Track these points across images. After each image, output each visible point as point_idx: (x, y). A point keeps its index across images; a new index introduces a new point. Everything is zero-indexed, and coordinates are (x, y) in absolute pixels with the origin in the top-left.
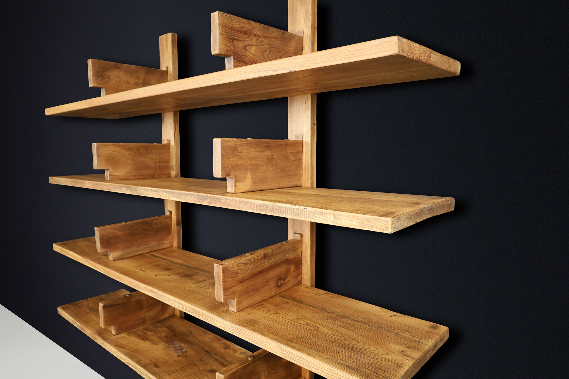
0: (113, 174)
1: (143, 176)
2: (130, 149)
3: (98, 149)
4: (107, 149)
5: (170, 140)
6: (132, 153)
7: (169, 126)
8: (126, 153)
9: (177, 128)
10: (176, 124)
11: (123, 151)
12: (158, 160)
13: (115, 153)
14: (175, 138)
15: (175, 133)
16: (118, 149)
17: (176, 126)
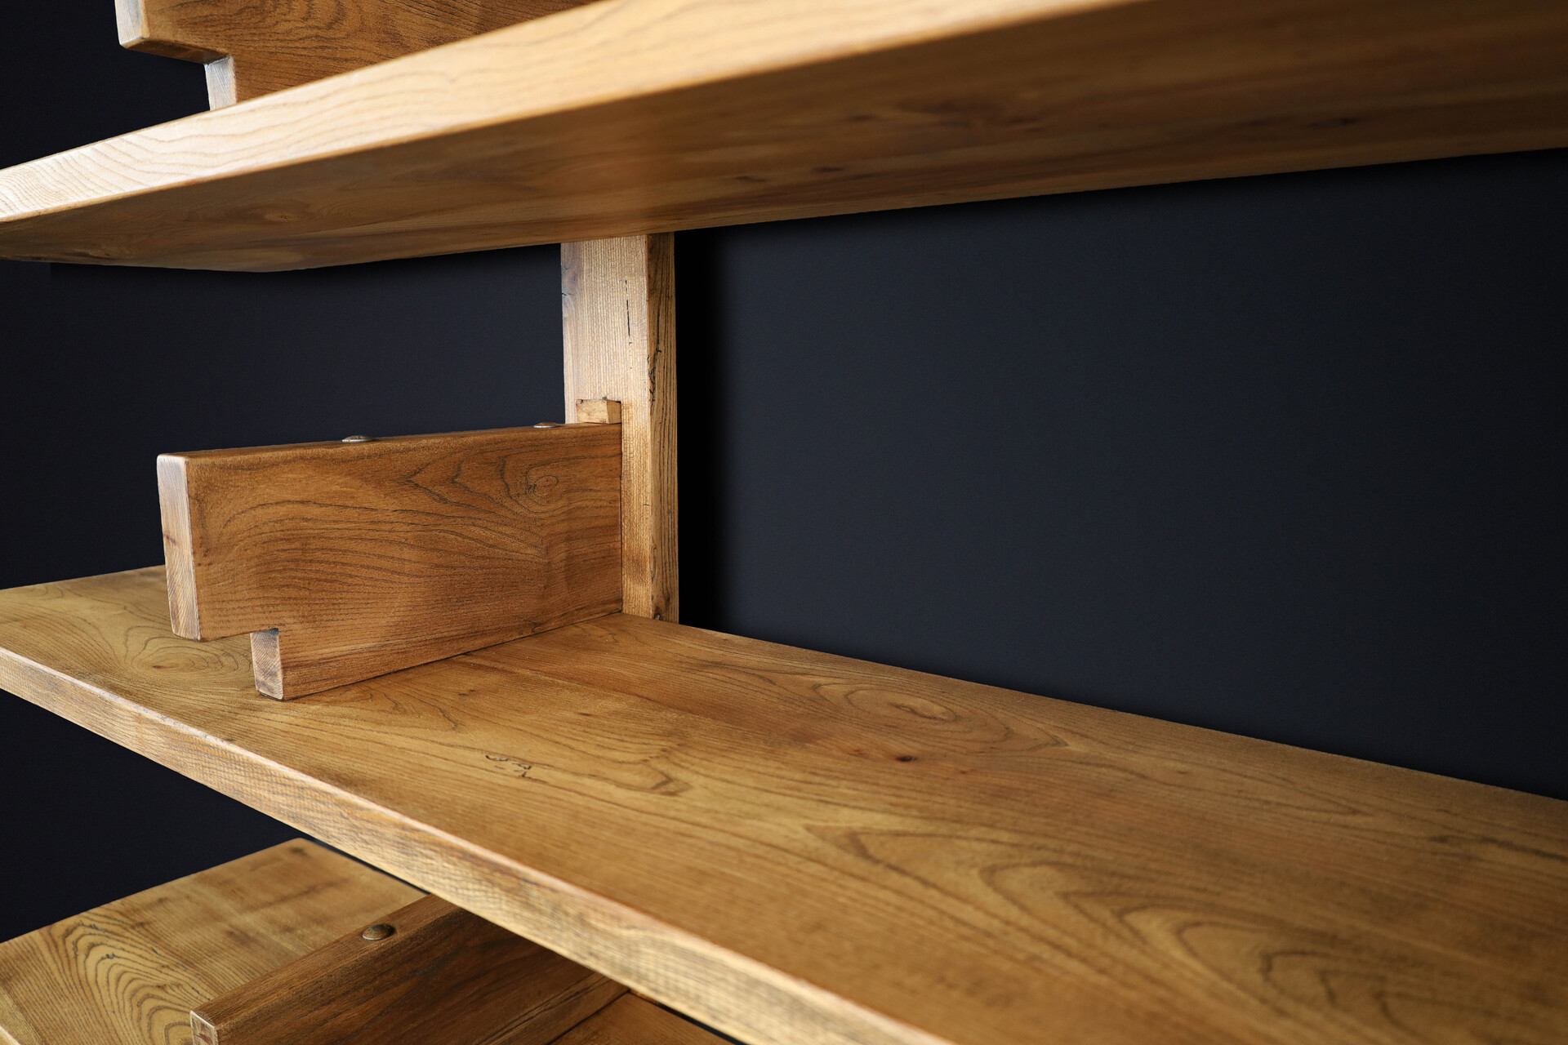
0: (311, 653)
1: (484, 634)
2: (408, 480)
3: (199, 500)
4: (267, 491)
5: (624, 402)
6: (422, 501)
7: (619, 320)
8: (384, 504)
9: (666, 332)
10: (662, 307)
11: (370, 496)
12: (561, 528)
13: (314, 511)
14: (652, 392)
15: (653, 359)
16: (334, 484)
17: (662, 320)
